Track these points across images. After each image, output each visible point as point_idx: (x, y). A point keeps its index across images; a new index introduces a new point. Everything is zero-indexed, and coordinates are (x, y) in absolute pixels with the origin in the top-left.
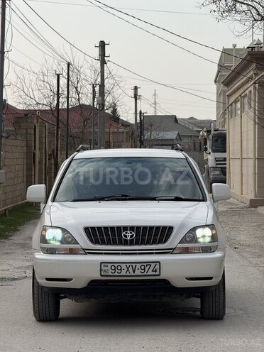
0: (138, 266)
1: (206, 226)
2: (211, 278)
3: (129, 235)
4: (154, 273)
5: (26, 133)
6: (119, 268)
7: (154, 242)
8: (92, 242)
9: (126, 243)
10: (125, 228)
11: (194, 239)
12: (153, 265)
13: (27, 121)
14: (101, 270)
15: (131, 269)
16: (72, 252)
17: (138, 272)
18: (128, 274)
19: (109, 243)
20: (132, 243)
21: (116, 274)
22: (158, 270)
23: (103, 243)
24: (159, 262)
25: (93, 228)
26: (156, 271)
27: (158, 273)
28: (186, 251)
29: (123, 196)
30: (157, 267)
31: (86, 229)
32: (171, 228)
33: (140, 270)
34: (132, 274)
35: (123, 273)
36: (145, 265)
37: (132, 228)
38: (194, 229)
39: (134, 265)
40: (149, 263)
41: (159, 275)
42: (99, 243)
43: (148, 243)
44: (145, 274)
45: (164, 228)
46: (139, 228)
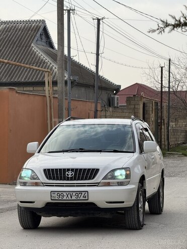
0: (74, 194)
1: (122, 168)
2: (123, 202)
3: (70, 174)
4: (84, 198)
5: (135, 108)
6: (62, 195)
7: (86, 179)
8: (47, 178)
9: (68, 179)
10: (68, 170)
11: (114, 177)
12: (83, 193)
13: (135, 100)
14: (51, 196)
15: (69, 196)
16: (37, 184)
17: (74, 198)
18: (67, 199)
19: (57, 179)
20: (71, 179)
21: (60, 199)
22: (87, 197)
23: (54, 179)
24: (87, 192)
25: (49, 170)
26: (85, 197)
27: (87, 198)
28: (108, 184)
29: (80, 149)
30: (86, 194)
31: (45, 170)
32: (98, 170)
33: (75, 196)
34: (70, 199)
35: (65, 198)
36: (78, 193)
37: (72, 170)
38: (114, 170)
39: (71, 193)
40: (81, 192)
41: (88, 200)
42: (55, 179)
43: (82, 179)
44: (78, 199)
45: (93, 169)
46: (77, 170)
